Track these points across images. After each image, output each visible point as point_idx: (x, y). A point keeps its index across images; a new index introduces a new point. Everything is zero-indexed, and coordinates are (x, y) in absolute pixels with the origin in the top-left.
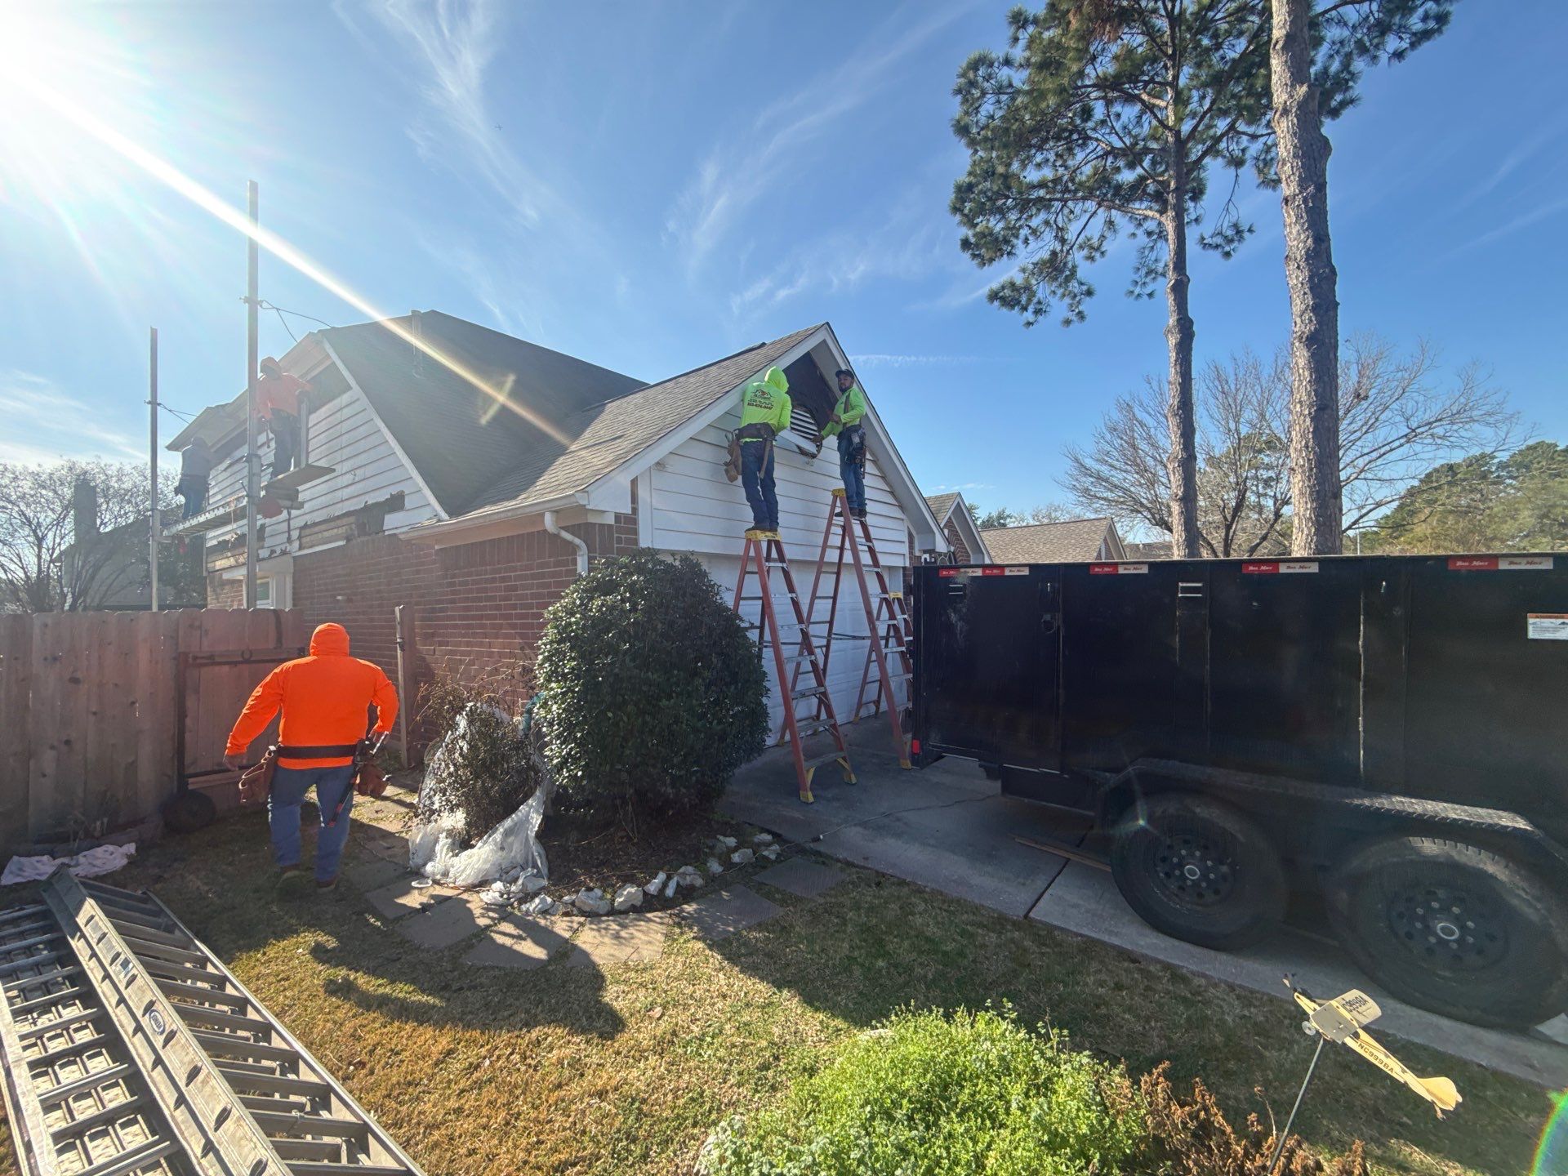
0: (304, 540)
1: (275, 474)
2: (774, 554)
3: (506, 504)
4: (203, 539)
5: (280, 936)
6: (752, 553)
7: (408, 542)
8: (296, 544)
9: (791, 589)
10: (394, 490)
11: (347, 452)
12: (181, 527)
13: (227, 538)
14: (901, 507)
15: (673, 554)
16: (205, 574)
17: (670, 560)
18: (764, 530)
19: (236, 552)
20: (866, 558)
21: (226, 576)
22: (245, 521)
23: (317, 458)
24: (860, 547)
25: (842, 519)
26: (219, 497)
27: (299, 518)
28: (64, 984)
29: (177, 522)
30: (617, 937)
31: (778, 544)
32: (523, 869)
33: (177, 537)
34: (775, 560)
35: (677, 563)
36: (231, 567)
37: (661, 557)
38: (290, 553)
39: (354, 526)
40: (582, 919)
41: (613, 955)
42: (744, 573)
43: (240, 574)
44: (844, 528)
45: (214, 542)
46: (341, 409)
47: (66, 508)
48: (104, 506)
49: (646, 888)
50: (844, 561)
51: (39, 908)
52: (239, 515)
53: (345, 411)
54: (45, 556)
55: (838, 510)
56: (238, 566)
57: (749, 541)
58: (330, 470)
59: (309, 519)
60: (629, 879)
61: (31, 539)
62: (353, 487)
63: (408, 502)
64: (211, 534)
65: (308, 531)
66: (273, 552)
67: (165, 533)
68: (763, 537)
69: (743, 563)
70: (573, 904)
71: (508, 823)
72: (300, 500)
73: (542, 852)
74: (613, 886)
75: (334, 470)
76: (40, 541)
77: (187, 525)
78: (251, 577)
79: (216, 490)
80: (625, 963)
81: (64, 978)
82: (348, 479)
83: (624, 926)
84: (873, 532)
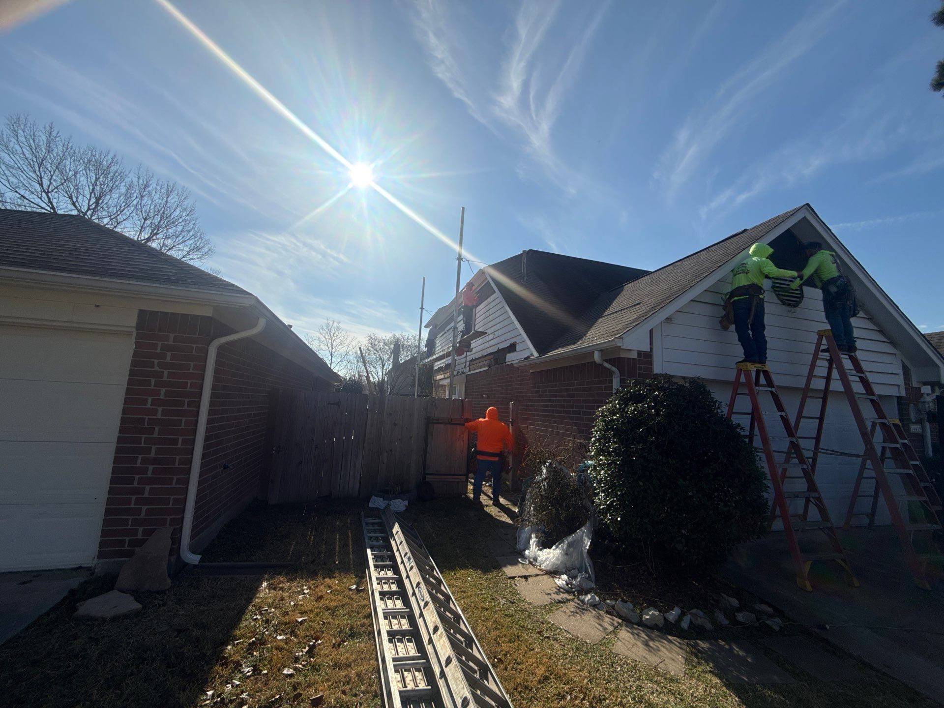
0: (471, 367)
1: (463, 336)
2: (762, 380)
3: (570, 347)
4: (433, 366)
5: (462, 568)
6: (743, 379)
7: (518, 368)
8: (468, 369)
9: (780, 408)
10: (512, 341)
11: (491, 324)
12: (427, 361)
13: (441, 365)
14: (893, 343)
15: (684, 378)
16: (433, 382)
17: (681, 382)
18: (753, 362)
19: (445, 372)
20: (858, 388)
21: (441, 383)
22: (451, 357)
23: (479, 327)
24: (851, 378)
25: (827, 354)
26: (440, 347)
27: (470, 356)
28: (387, 559)
29: (425, 359)
30: (646, 644)
31: (767, 374)
32: (580, 572)
33: (425, 365)
34: (763, 386)
35: (687, 385)
36: (442, 379)
37: (674, 380)
38: (465, 373)
39: (492, 360)
40: (620, 621)
41: (644, 657)
42: (735, 394)
43: (446, 382)
44: (831, 361)
45: (437, 368)
46: (490, 303)
47: (391, 353)
48: (402, 352)
49: (665, 615)
50: (831, 388)
51: (380, 521)
52: (448, 355)
53: (491, 304)
54: (384, 373)
55: (822, 347)
56: (445, 378)
57: (739, 371)
58: (484, 333)
59: (474, 357)
60: (652, 604)
61: (381, 366)
62: (493, 341)
63: (518, 347)
64: (436, 364)
65: (472, 363)
66: (458, 372)
67: (421, 363)
68: (752, 368)
69: (735, 386)
70: (613, 607)
71: (570, 539)
72: (471, 348)
73: (592, 565)
74: (641, 605)
75: (486, 333)
76: (383, 366)
77: (429, 360)
78: (451, 384)
79: (439, 344)
80: (655, 668)
81: (388, 556)
82: (491, 337)
83: (652, 639)
84: (865, 366)
